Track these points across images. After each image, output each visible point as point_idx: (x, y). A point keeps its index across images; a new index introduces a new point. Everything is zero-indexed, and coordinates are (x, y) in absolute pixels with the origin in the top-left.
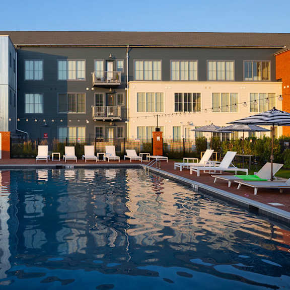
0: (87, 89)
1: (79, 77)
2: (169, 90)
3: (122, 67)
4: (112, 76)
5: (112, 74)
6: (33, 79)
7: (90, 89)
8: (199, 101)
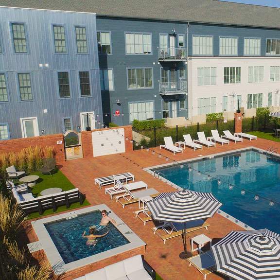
1: (145, 51)
7: (156, 63)
8: (240, 74)
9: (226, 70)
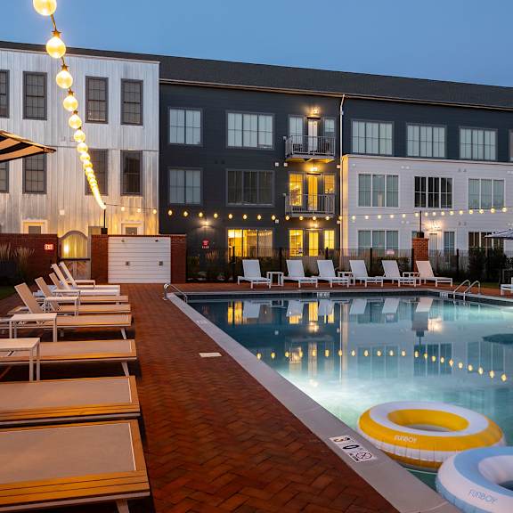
0: (277, 164)
1: (262, 142)
2: (406, 172)
3: (333, 131)
4: (316, 145)
5: (316, 140)
6: (183, 142)
7: (281, 164)
8: (450, 190)
9: (419, 182)
